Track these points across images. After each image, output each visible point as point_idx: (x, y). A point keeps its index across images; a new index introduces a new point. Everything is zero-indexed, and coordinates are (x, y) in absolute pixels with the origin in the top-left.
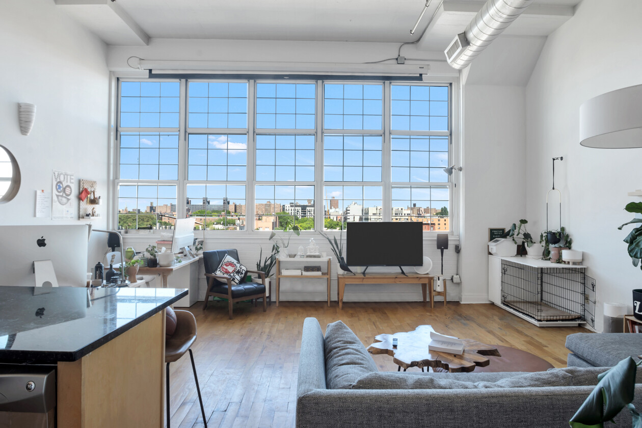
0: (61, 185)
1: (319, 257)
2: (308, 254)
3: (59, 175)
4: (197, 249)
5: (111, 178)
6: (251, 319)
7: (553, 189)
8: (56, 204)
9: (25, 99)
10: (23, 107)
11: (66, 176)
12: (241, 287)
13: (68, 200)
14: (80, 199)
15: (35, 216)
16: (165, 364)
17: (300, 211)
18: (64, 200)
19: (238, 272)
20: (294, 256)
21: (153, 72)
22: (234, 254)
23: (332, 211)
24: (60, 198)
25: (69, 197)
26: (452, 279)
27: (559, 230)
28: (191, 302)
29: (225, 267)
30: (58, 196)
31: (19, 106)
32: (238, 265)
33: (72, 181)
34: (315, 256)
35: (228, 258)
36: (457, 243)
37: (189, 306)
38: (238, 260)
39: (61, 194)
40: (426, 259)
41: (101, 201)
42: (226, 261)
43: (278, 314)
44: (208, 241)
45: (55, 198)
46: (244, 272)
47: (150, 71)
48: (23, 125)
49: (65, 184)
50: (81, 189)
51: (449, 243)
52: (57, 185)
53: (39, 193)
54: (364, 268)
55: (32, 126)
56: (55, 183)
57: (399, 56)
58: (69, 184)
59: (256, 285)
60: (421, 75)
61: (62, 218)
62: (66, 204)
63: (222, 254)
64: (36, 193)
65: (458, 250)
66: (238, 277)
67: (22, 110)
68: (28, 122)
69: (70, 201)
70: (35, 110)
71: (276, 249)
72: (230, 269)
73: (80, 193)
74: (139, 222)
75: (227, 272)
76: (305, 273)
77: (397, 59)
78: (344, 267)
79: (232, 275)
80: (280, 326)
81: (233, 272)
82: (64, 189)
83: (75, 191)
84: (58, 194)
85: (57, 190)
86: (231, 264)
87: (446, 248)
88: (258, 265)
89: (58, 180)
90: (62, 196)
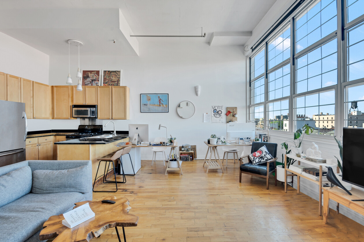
0: (216, 111)
3: (215, 107)
8: (214, 118)
11: (218, 107)
15: (203, 122)
25: (221, 115)
33: (222, 108)
39: (216, 114)
49: (218, 110)
50: (227, 111)
52: (214, 111)
53: (205, 114)
58: (220, 110)
61: (217, 122)
62: (219, 117)
67: (196, 88)
73: (227, 113)
76: (304, 174)
82: (218, 112)
83: (224, 112)
84: (214, 114)
89: (214, 109)
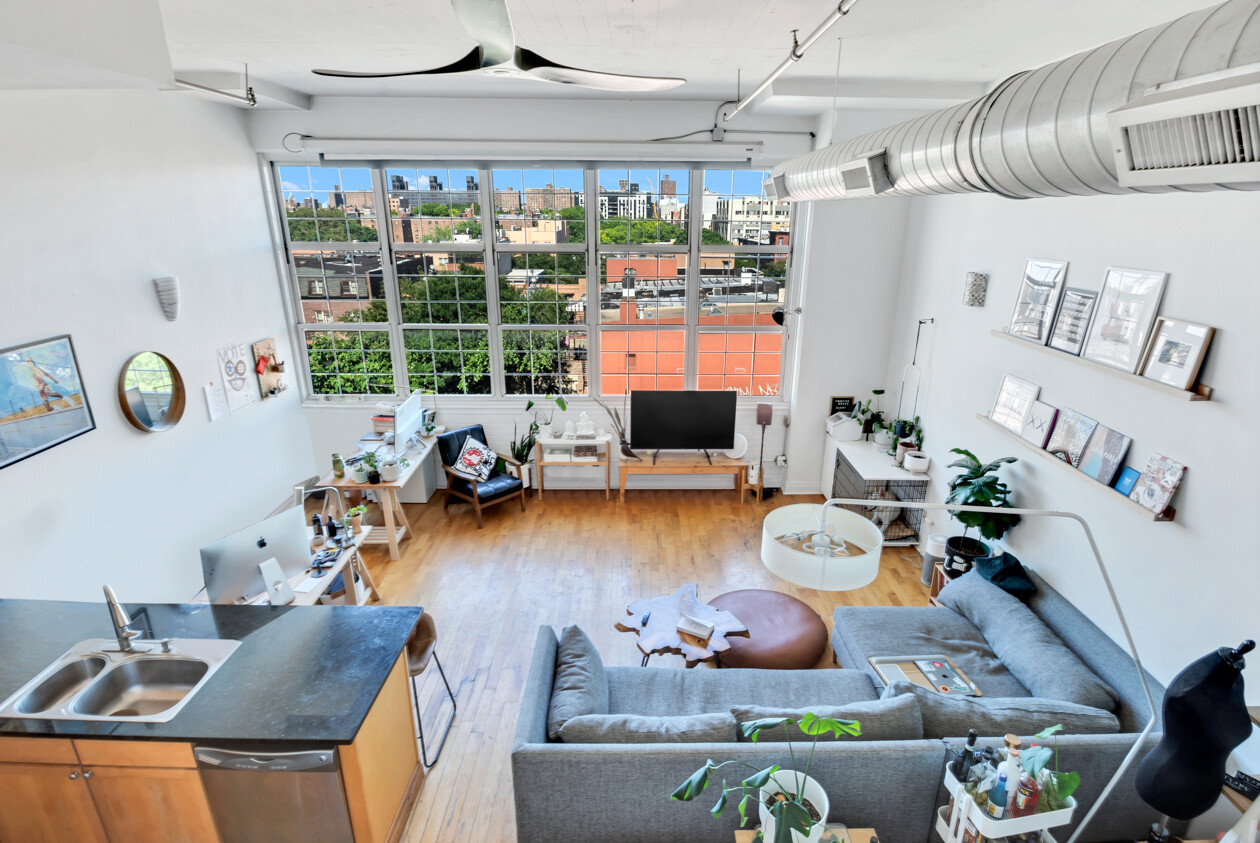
0: (231, 365)
1: (593, 437)
2: (579, 433)
3: (225, 353)
4: (429, 430)
5: (292, 322)
6: (505, 528)
7: (914, 363)
8: (232, 393)
9: (161, 272)
10: (160, 284)
11: (234, 350)
12: (492, 487)
13: (244, 379)
14: (257, 372)
15: (210, 420)
16: (410, 679)
17: (607, 203)
18: (239, 382)
19: (486, 462)
20: (560, 437)
21: (326, 157)
22: (479, 433)
23: (664, 202)
24: (234, 382)
25: (243, 377)
26: (776, 461)
27: (912, 420)
28: (428, 491)
29: (467, 456)
30: (230, 381)
31: (155, 284)
32: (485, 452)
33: (243, 352)
34: (587, 437)
35: (471, 443)
36: (786, 413)
37: (425, 501)
38: (484, 442)
39: (234, 376)
40: (739, 437)
41: (285, 366)
42: (468, 447)
43: (540, 516)
44: (442, 412)
45: (228, 385)
46: (493, 461)
47: (322, 155)
48: (167, 309)
49: (235, 362)
50: (257, 359)
51: (774, 413)
52: (226, 367)
53: (208, 389)
54: (655, 451)
55: (180, 308)
56: (223, 365)
57: (716, 126)
58: (240, 358)
59: (509, 481)
60: (749, 159)
62: (243, 386)
63: (461, 436)
64: (204, 390)
65: (787, 424)
66: (486, 471)
67: (160, 289)
68: (173, 304)
69: (246, 381)
70: (178, 284)
71: (534, 428)
72: (475, 459)
73: (257, 365)
74: (320, 228)
75: (471, 465)
76: (576, 460)
77: (712, 131)
78: (626, 452)
79: (477, 468)
80: (541, 542)
81: (478, 464)
82: (236, 368)
83: (249, 364)
84: (230, 378)
85: (227, 373)
86: (475, 452)
87: (769, 423)
88: (513, 449)
89: (226, 360)
90: (234, 379)
